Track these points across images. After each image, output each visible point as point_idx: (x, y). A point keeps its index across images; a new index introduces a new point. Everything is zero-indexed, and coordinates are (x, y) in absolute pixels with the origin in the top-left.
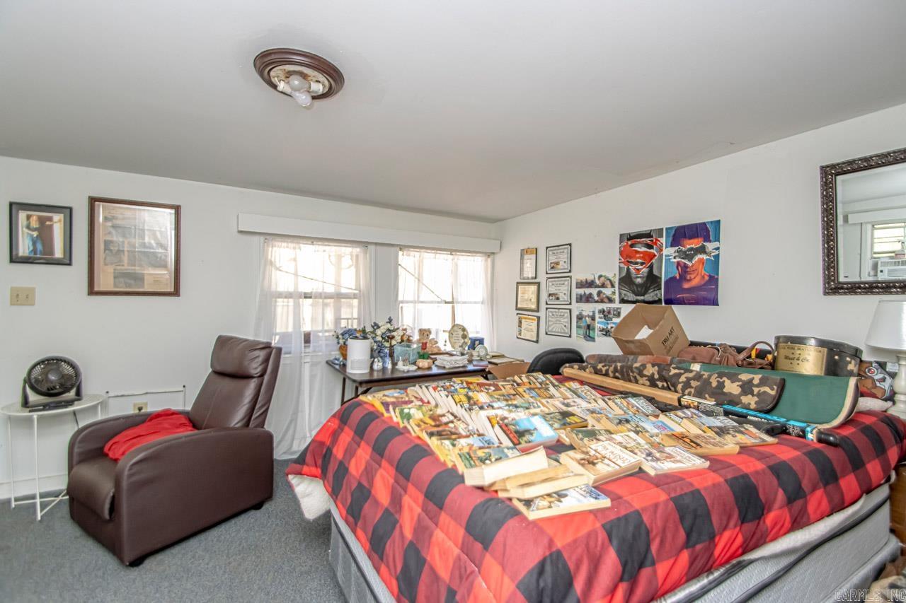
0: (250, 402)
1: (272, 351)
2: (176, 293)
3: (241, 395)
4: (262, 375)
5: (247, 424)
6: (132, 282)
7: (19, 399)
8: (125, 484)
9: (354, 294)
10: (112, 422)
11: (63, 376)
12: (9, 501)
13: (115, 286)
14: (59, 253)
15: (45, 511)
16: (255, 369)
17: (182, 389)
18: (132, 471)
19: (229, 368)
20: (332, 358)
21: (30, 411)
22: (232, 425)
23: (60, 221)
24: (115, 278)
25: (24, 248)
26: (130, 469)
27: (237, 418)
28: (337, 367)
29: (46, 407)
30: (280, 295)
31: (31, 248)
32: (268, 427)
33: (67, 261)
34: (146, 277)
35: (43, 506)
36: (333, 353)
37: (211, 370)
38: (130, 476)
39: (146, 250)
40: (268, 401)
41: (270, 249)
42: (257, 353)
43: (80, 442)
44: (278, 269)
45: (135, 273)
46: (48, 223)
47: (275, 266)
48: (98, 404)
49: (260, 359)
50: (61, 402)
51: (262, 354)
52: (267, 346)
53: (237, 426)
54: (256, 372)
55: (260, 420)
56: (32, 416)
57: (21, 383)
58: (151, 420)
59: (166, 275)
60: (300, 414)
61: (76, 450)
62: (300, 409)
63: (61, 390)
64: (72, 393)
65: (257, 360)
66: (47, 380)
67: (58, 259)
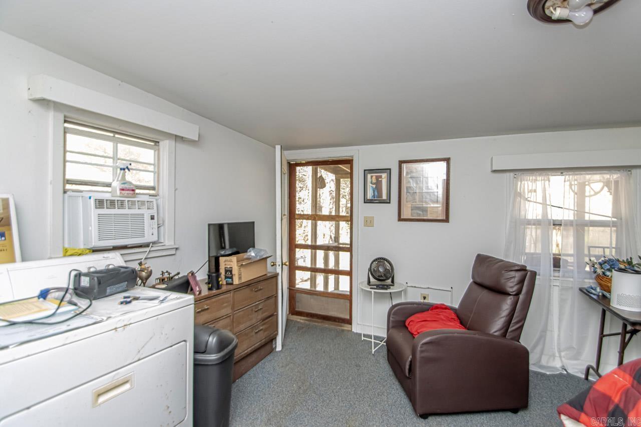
0: (507, 316)
1: (527, 274)
2: (447, 220)
3: (498, 308)
4: (518, 294)
5: (504, 335)
6: (421, 213)
7: (366, 280)
8: (418, 355)
9: (613, 222)
10: (409, 306)
11: (386, 269)
12: (360, 335)
13: (412, 215)
14: (384, 197)
15: (376, 349)
16: (511, 286)
17: (450, 289)
18: (423, 349)
19: (487, 282)
20: (586, 286)
21: (371, 288)
22: (492, 332)
23: (385, 177)
24: (412, 210)
25: (370, 195)
26: (421, 347)
27: (496, 326)
28: (595, 297)
29: (378, 287)
30: (529, 223)
31: (373, 194)
32: (523, 342)
33: (388, 201)
34: (429, 209)
35: (376, 345)
36: (586, 280)
37: (472, 280)
38: (422, 352)
39: (429, 191)
40: (523, 319)
41: (519, 183)
42: (513, 274)
43: (394, 314)
44: (526, 199)
45: (423, 207)
46: (380, 179)
47: (525, 197)
48: (402, 291)
49: (516, 280)
50: (384, 285)
51: (518, 275)
52: (523, 269)
53: (495, 334)
54: (511, 290)
55: (516, 333)
56: (371, 292)
57: (368, 271)
58: (432, 309)
59: (439, 206)
60: (548, 333)
61: (391, 319)
62: (549, 328)
63: (385, 278)
64: (389, 281)
65: (512, 280)
66: (379, 271)
67: (384, 200)
